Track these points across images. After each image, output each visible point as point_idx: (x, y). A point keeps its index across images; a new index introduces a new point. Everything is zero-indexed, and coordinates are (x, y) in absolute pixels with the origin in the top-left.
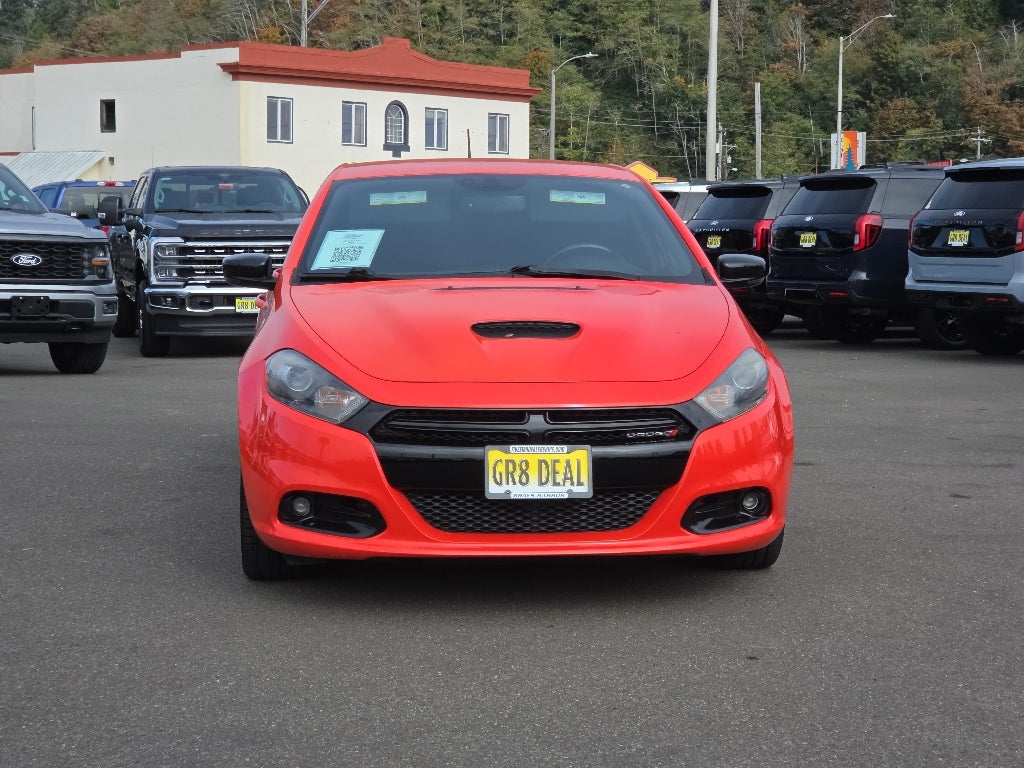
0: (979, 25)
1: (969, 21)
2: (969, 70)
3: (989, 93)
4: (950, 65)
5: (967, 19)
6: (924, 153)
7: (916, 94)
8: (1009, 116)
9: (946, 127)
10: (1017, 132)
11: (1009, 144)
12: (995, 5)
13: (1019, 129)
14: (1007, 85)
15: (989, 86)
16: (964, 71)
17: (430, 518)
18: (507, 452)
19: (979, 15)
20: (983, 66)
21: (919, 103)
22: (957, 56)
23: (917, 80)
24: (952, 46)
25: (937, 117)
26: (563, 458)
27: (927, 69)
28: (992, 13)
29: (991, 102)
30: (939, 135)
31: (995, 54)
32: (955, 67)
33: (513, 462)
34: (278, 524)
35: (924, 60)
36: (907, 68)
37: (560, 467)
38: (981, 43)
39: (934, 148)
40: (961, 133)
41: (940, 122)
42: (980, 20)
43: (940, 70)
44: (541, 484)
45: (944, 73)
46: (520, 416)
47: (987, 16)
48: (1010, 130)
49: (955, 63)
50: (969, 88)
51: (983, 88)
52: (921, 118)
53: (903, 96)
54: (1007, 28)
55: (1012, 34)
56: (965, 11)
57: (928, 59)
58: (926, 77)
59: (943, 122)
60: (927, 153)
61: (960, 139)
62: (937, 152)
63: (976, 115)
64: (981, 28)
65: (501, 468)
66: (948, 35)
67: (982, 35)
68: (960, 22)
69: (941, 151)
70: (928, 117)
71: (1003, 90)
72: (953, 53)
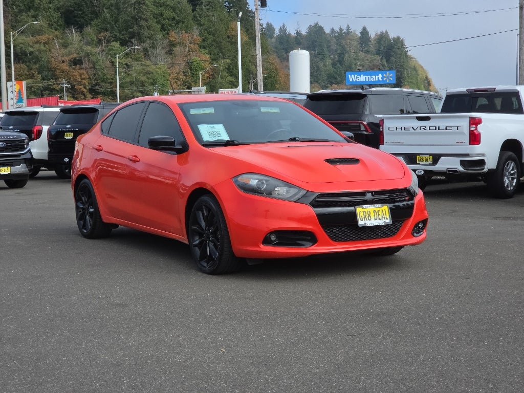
0: (55, 28)
1: (50, 25)
2: (53, 50)
3: (63, 62)
4: (42, 47)
5: (49, 24)
6: (33, 92)
7: (26, 62)
8: (74, 74)
9: (43, 79)
10: (79, 81)
11: (76, 87)
12: (62, 18)
13: (80, 80)
14: (72, 58)
15: (63, 59)
16: (50, 50)
17: (332, 237)
18: (363, 208)
19: (55, 23)
20: (60, 48)
21: (28, 66)
22: (45, 43)
23: (26, 55)
24: (43, 38)
25: (39, 73)
26: (381, 209)
27: (31, 49)
28: (61, 22)
29: (65, 67)
30: (40, 83)
31: (65, 43)
32: (45, 49)
33: (365, 212)
34: (262, 246)
35: (29, 44)
36: (21, 48)
37: (380, 213)
38: (57, 37)
39: (38, 89)
40: (51, 82)
41: (40, 76)
42: (55, 25)
43: (38, 50)
44: (375, 219)
45: (40, 51)
46: (363, 194)
47: (59, 24)
48: (76, 80)
49: (45, 46)
50: (53, 59)
51: (60, 59)
52: (29, 74)
53: (19, 63)
54: (69, 30)
55: (72, 32)
56: (47, 21)
57: (31, 44)
58: (31, 53)
59: (42, 76)
60: (34, 92)
61: (51, 85)
62: (39, 92)
63: (58, 73)
64: (56, 29)
65: (362, 214)
66: (40, 32)
67: (57, 33)
68: (46, 26)
69: (42, 91)
70: (33, 74)
71: (70, 61)
72: (43, 41)
